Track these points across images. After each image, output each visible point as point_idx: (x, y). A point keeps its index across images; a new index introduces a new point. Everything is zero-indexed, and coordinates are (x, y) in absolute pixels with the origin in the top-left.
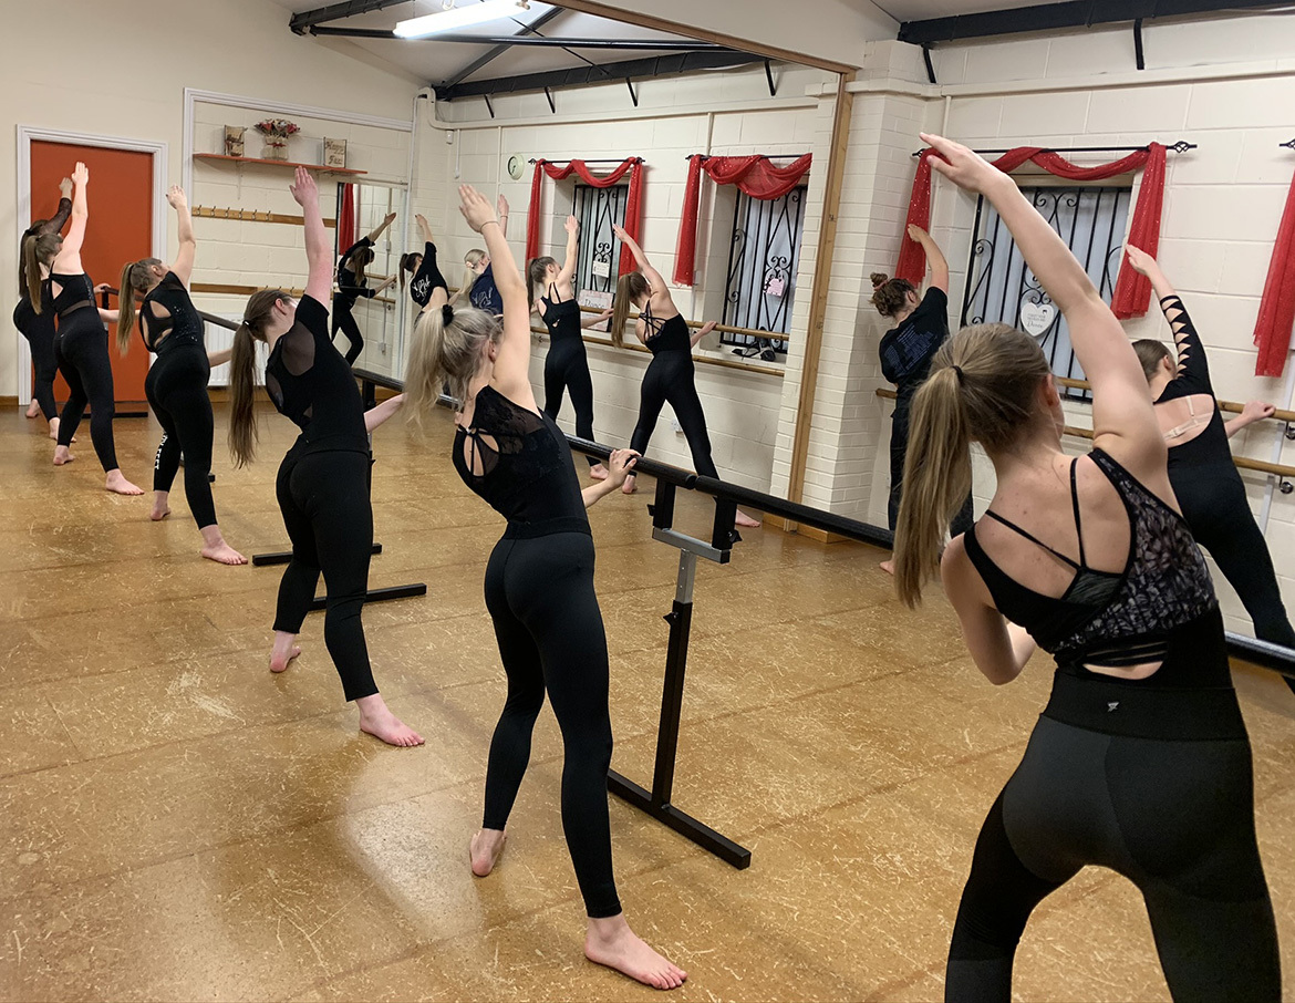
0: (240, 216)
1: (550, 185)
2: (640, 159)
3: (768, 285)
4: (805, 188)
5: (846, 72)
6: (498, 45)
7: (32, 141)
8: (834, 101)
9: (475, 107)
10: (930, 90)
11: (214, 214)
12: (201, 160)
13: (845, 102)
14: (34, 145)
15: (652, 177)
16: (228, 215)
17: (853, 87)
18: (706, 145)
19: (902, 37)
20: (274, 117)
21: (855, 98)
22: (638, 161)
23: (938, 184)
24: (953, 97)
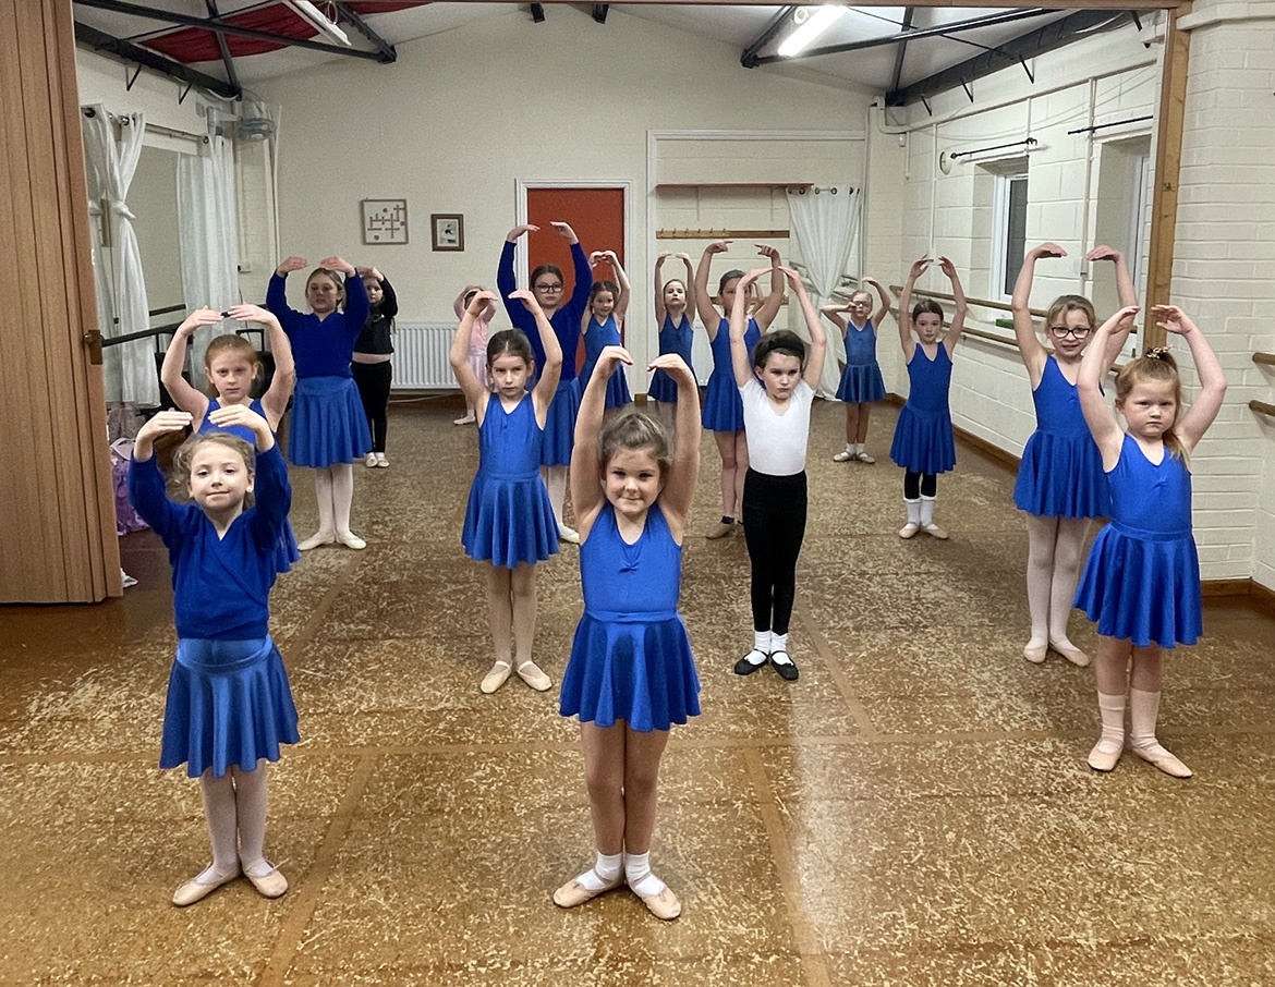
1: (970, 177)
2: (1033, 139)
5: (1176, 6)
7: (529, 190)
8: (1164, 46)
9: (918, 107)
12: (664, 190)
13: (1176, 44)
14: (531, 193)
16: (685, 235)
17: (1186, 22)
18: (1090, 114)
21: (1190, 36)
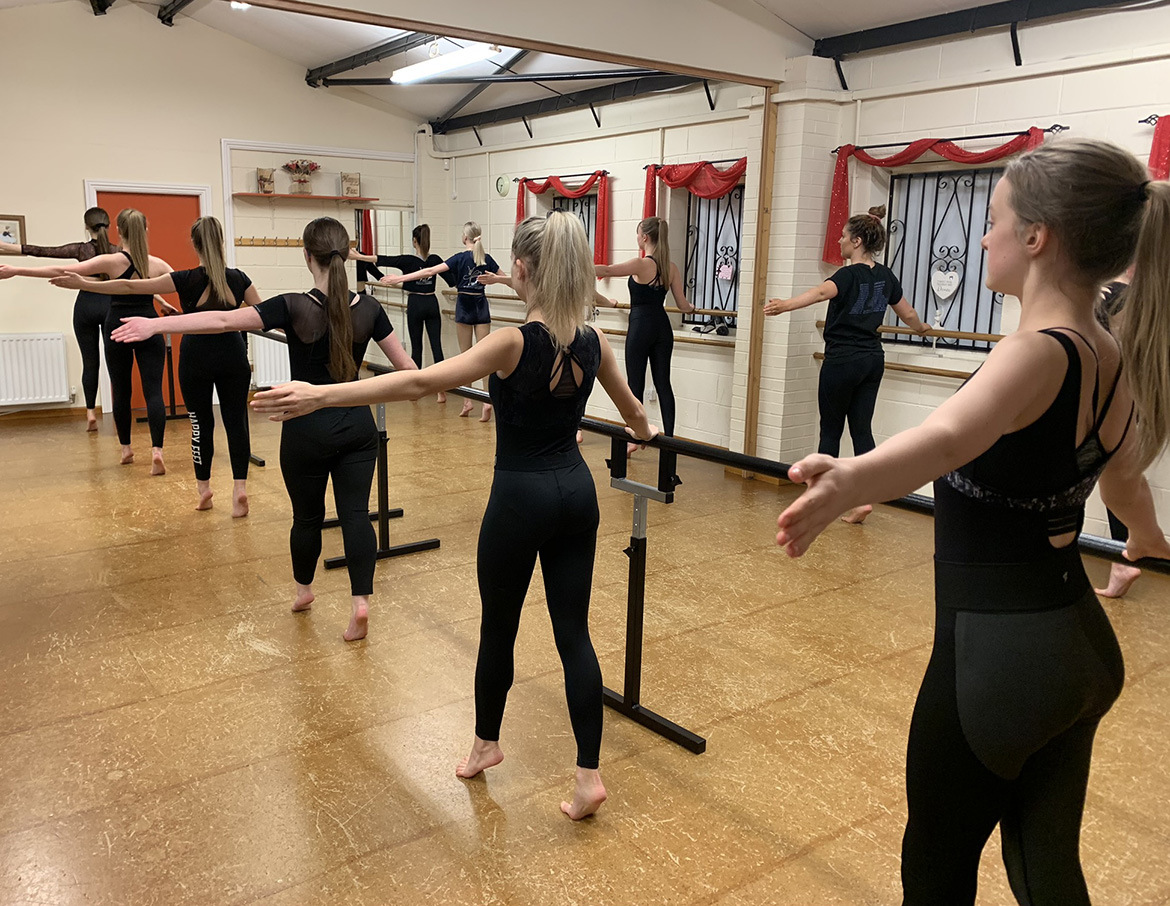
0: (275, 243)
1: (532, 199)
2: (605, 171)
3: (719, 271)
4: (742, 187)
5: (771, 86)
6: (479, 84)
7: (98, 192)
8: (761, 111)
9: (466, 137)
10: (844, 96)
11: (253, 243)
12: (239, 198)
13: (771, 112)
14: (100, 195)
15: (616, 187)
16: (265, 243)
17: (777, 98)
18: (660, 155)
19: (817, 52)
20: (297, 159)
21: (779, 108)
22: (603, 174)
23: (855, 176)
24: (863, 101)
